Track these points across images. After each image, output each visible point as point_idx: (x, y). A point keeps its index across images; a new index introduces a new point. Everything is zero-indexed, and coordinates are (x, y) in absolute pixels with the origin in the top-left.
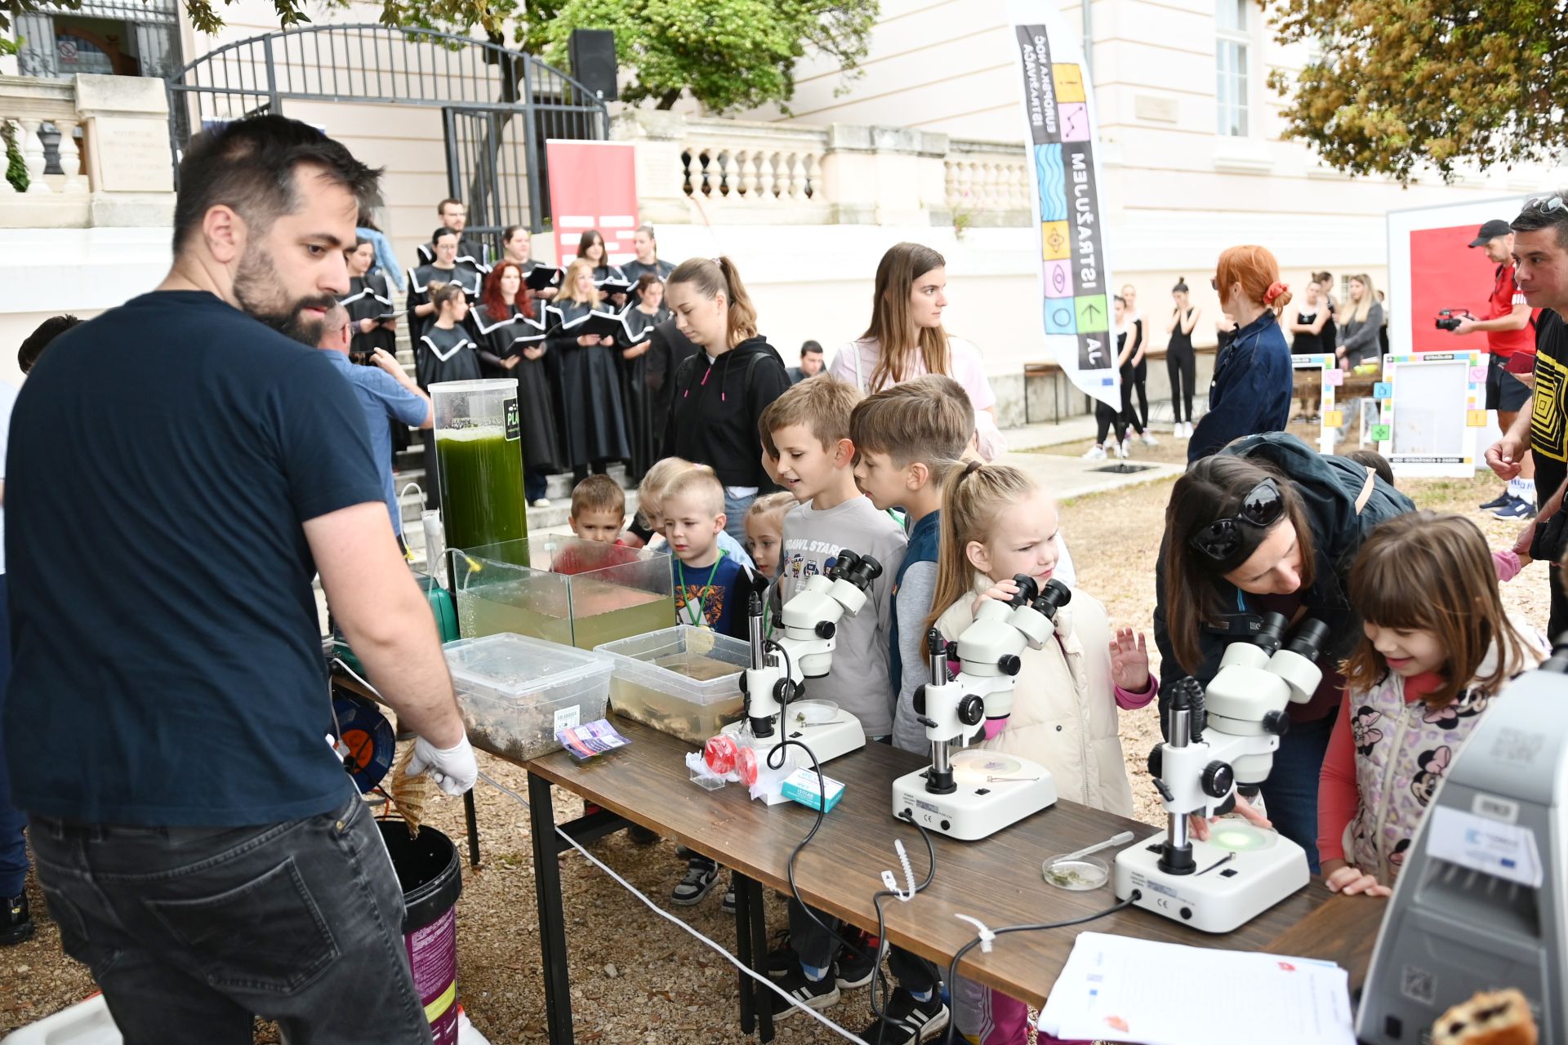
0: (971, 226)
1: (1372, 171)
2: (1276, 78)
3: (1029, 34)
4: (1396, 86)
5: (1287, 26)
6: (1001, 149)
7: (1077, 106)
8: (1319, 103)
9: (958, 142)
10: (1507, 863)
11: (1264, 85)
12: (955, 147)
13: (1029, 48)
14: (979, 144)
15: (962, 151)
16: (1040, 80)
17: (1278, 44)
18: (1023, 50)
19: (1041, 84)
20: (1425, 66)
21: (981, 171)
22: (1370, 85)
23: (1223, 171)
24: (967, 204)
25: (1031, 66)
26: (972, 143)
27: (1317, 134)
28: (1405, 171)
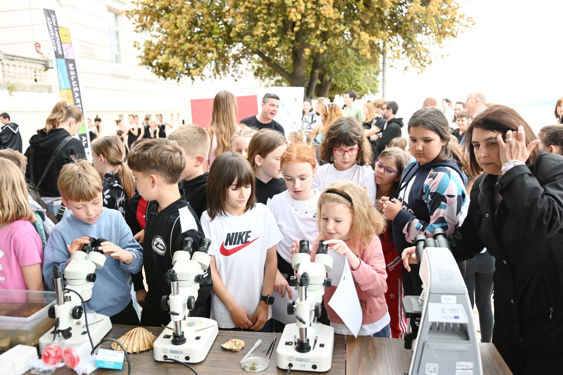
0: (16, 91)
1: (169, 79)
2: (136, 44)
3: (49, 13)
4: (178, 51)
5: (138, 27)
6: (27, 60)
7: (69, 45)
8: (152, 54)
9: (7, 55)
10: (456, 317)
11: (132, 46)
12: (6, 57)
13: (49, 19)
14: (17, 57)
15: (9, 59)
16: (54, 32)
17: (135, 32)
18: (47, 19)
19: (55, 34)
20: (188, 45)
21: (18, 68)
22: (169, 49)
23: (114, 76)
24: (13, 81)
25: (50, 26)
26: (14, 56)
27: (151, 65)
28: (179, 79)
